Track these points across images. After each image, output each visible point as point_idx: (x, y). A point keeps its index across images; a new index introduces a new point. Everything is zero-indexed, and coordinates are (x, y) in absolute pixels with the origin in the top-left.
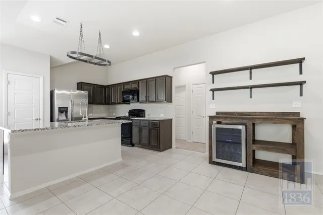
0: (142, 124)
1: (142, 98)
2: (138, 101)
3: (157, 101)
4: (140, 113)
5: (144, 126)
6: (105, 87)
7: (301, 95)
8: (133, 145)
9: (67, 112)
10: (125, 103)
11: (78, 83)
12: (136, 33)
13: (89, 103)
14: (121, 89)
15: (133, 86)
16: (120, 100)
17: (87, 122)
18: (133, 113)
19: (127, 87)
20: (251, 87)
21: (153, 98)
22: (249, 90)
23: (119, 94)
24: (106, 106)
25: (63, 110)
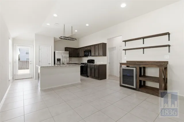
0: (91, 67)
1: (93, 54)
2: (91, 56)
3: (99, 55)
4: (92, 61)
5: (92, 68)
6: (77, 49)
7: (169, 52)
8: (88, 77)
9: (60, 61)
10: (85, 57)
11: (65, 48)
12: (87, 25)
13: (70, 57)
14: (83, 50)
15: (89, 48)
16: (83, 55)
17: (66, 65)
18: (89, 61)
19: (86, 49)
20: (144, 48)
21: (97, 54)
22: (143, 49)
23: (83, 52)
24: (78, 58)
25: (59, 60)
